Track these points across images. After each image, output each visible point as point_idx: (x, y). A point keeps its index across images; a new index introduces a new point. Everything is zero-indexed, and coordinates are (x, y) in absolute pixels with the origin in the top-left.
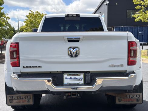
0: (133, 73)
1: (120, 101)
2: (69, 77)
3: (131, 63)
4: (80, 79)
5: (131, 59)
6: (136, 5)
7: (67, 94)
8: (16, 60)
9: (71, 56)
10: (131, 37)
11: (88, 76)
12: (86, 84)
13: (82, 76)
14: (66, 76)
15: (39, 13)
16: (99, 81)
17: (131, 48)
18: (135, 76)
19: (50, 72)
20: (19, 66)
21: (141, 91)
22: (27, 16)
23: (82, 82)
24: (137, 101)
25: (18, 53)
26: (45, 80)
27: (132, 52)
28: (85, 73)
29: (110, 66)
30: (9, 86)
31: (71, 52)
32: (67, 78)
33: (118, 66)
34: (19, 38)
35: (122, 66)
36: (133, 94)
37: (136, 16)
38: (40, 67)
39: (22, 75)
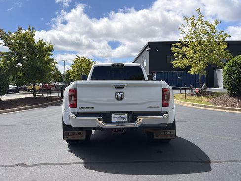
0: (167, 113)
1: (157, 137)
2: (116, 116)
3: (165, 105)
4: (124, 118)
5: (165, 102)
6: (175, 53)
7: (114, 130)
8: (74, 103)
9: (118, 99)
10: (164, 85)
11: (131, 116)
12: (129, 121)
13: (126, 115)
14: (113, 115)
15: (85, 59)
16: (140, 120)
17: (165, 93)
18: (168, 116)
19: (101, 112)
20: (76, 107)
21: (174, 128)
22: (74, 61)
23: (126, 120)
24: (171, 136)
25: (75, 96)
26: (96, 118)
27: (166, 96)
28: (129, 113)
29: (148, 107)
30: (66, 123)
31: (117, 96)
32: (114, 117)
33: (154, 107)
34: (76, 85)
35: (158, 107)
36: (168, 130)
37: (174, 62)
38: (93, 108)
39: (78, 114)
